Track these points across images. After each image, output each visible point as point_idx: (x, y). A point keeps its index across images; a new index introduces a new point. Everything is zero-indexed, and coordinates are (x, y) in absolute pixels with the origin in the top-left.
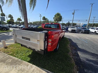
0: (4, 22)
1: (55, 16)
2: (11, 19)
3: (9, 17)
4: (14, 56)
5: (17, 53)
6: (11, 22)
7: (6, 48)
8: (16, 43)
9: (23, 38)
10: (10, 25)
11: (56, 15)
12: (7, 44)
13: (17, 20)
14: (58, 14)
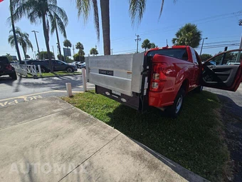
0: (70, 57)
1: (178, 34)
2: (79, 52)
3: (77, 48)
4: (83, 110)
5: (88, 106)
6: (80, 58)
7: (72, 97)
8: (86, 91)
9: (101, 72)
10: (79, 63)
11: (181, 30)
12: (74, 92)
13: (89, 53)
14: (189, 28)
